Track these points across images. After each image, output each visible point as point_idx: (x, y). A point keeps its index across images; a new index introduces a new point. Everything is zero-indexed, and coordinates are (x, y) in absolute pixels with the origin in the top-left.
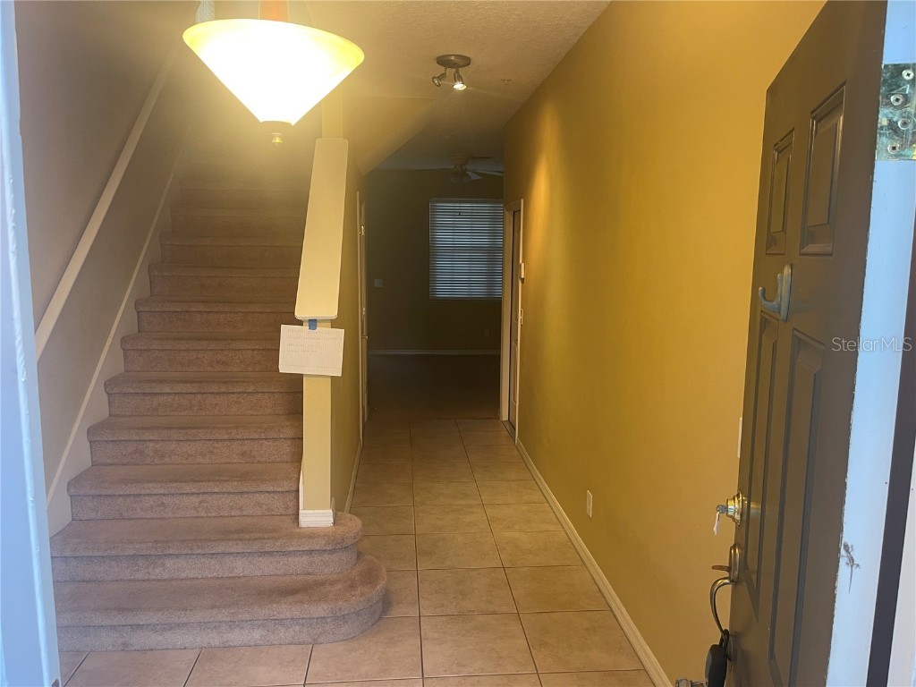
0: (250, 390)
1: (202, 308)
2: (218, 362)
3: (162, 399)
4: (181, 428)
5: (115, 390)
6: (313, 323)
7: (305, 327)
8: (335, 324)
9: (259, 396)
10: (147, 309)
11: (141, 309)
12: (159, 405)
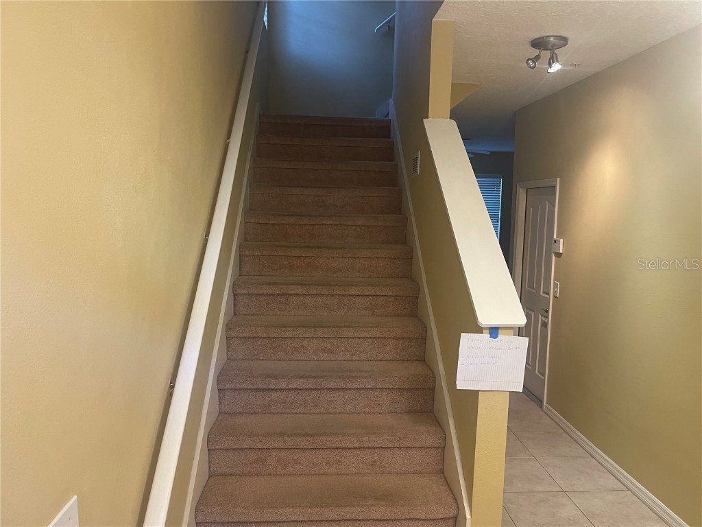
0: (369, 387)
1: (300, 290)
2: (323, 350)
3: (274, 395)
4: (308, 435)
5: (228, 386)
6: (494, 331)
7: (486, 336)
8: (520, 332)
9: (377, 393)
10: (245, 292)
11: (239, 291)
12: (272, 401)
